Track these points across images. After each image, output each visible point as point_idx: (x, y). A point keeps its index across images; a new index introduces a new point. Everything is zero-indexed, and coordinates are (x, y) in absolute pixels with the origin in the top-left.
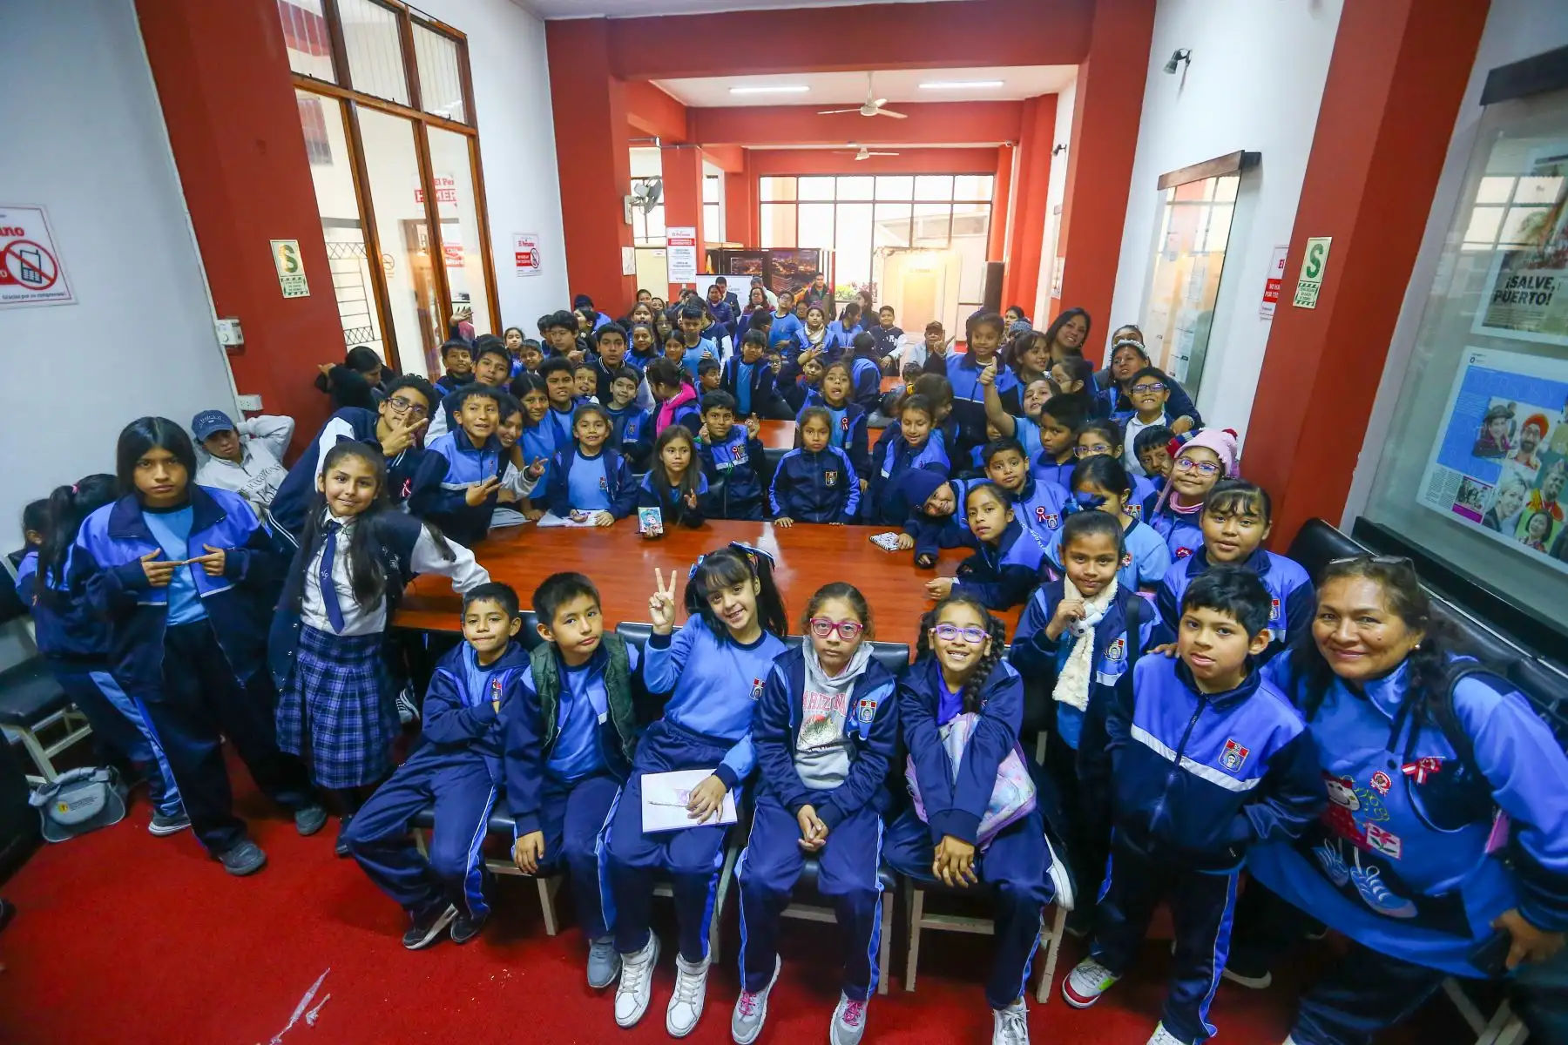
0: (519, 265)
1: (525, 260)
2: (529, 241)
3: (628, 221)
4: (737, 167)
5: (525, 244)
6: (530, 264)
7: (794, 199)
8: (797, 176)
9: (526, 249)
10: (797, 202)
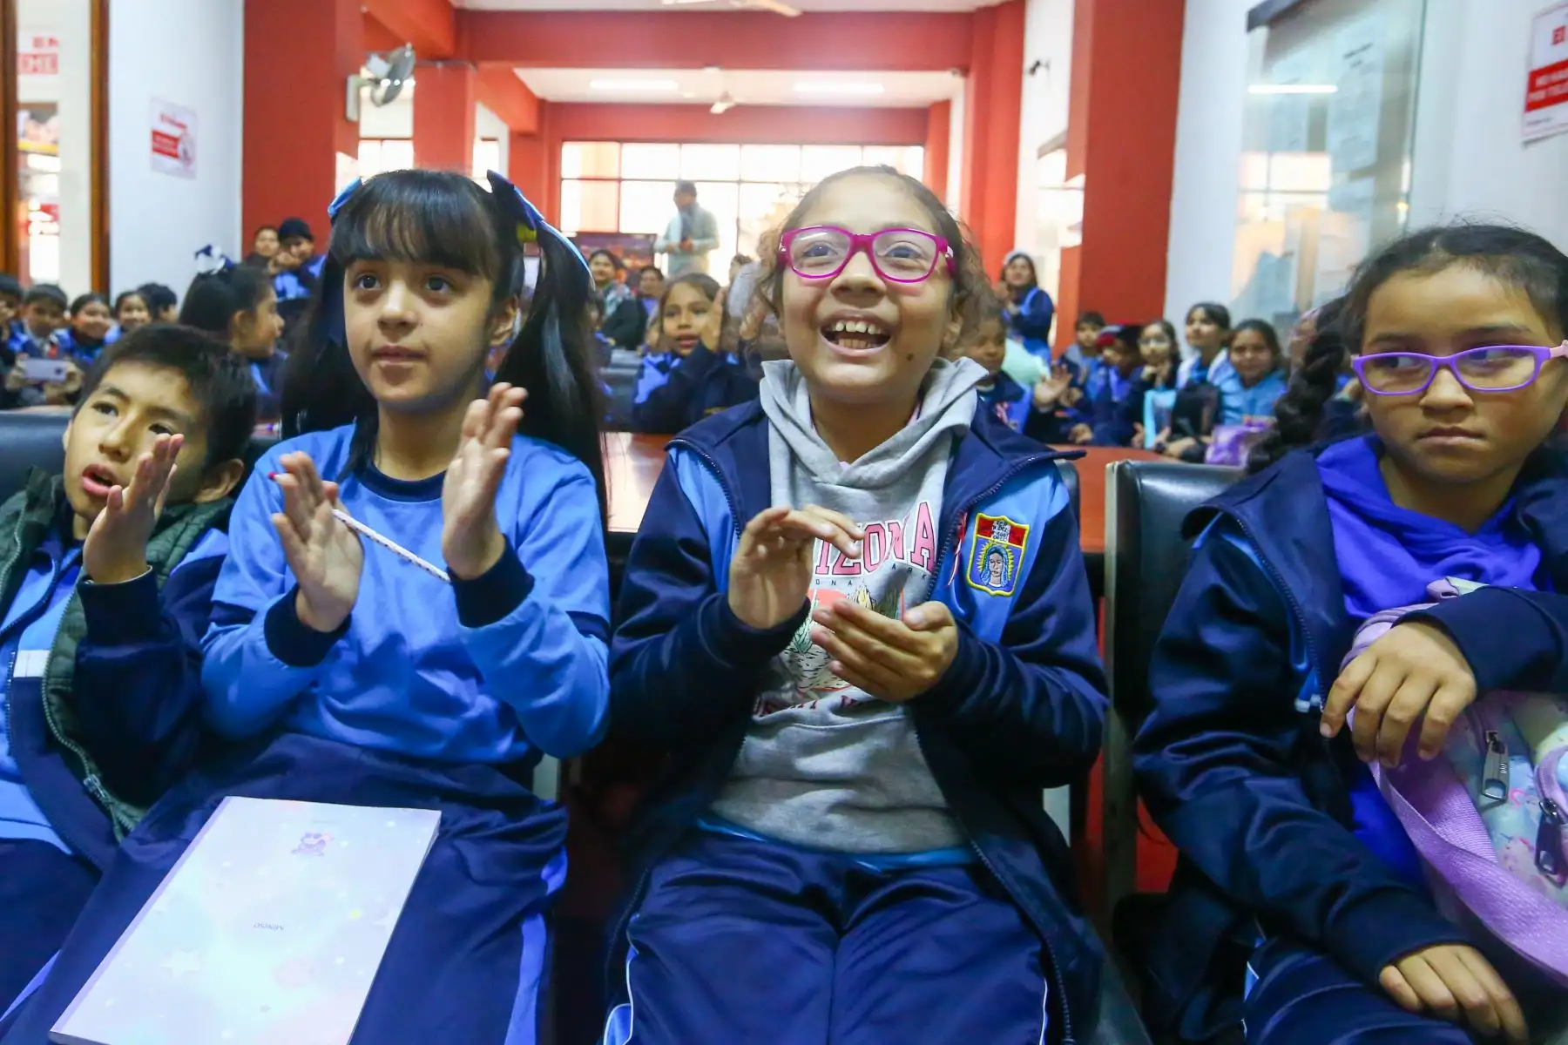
0: (157, 150)
1: (165, 145)
2: (179, 120)
3: (351, 113)
4: (529, 123)
5: (173, 122)
6: (175, 156)
7: (615, 175)
8: (622, 141)
9: (174, 131)
10: (619, 180)
